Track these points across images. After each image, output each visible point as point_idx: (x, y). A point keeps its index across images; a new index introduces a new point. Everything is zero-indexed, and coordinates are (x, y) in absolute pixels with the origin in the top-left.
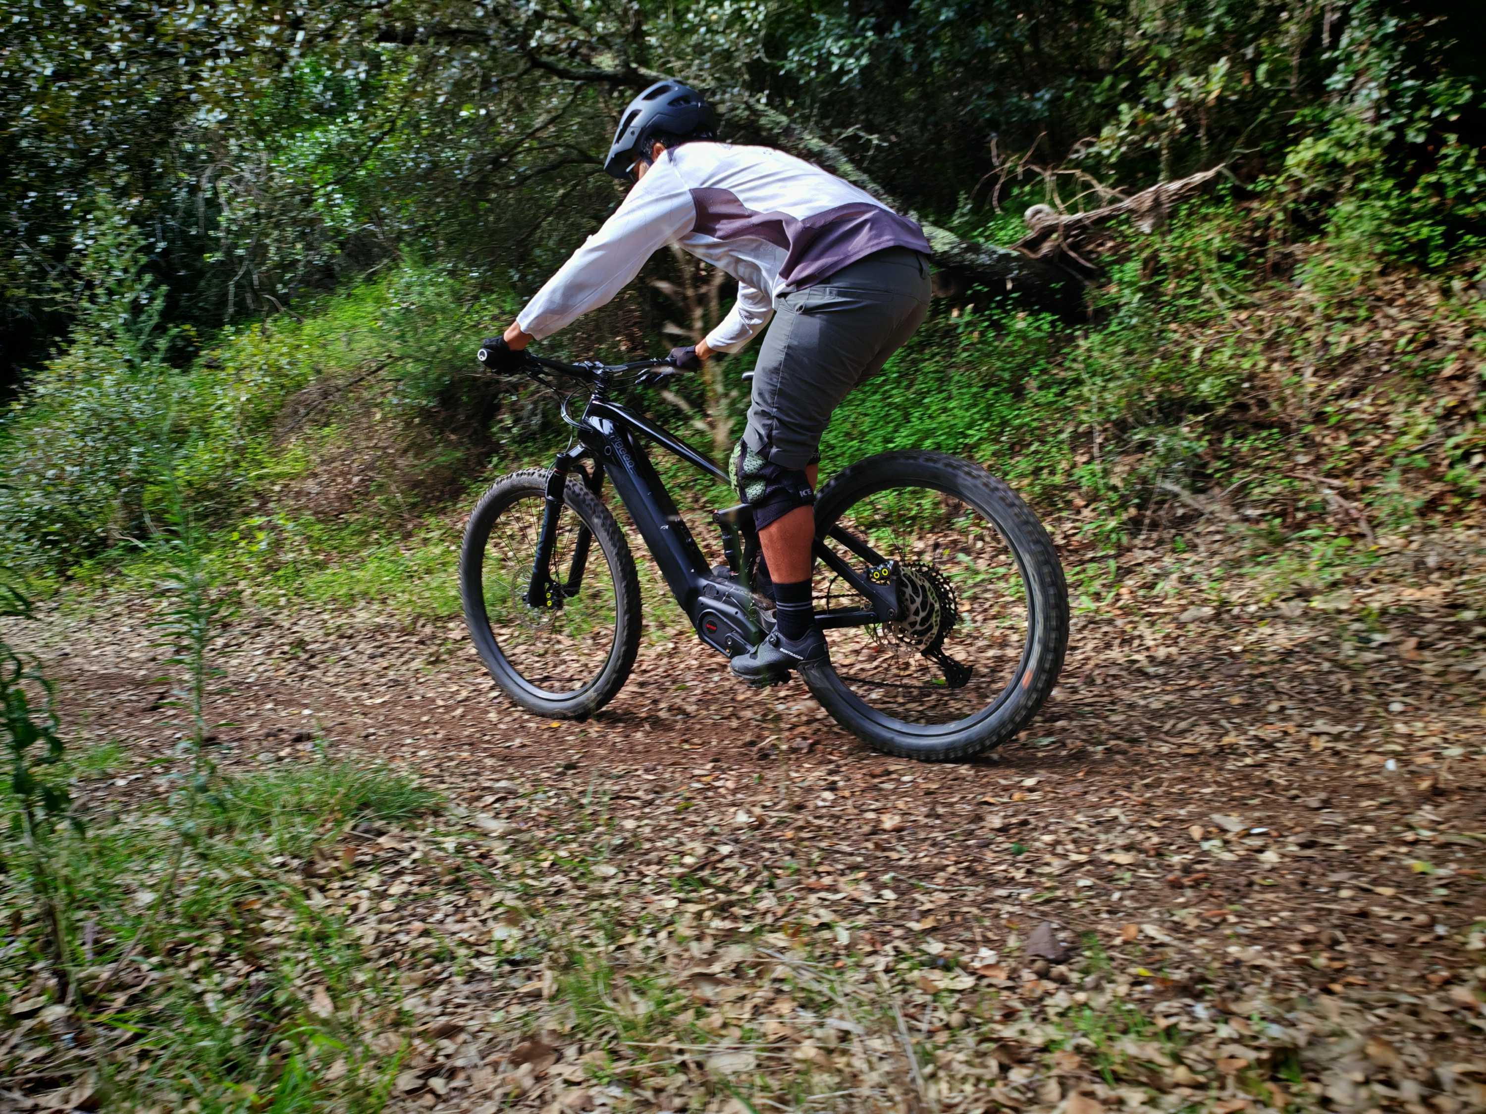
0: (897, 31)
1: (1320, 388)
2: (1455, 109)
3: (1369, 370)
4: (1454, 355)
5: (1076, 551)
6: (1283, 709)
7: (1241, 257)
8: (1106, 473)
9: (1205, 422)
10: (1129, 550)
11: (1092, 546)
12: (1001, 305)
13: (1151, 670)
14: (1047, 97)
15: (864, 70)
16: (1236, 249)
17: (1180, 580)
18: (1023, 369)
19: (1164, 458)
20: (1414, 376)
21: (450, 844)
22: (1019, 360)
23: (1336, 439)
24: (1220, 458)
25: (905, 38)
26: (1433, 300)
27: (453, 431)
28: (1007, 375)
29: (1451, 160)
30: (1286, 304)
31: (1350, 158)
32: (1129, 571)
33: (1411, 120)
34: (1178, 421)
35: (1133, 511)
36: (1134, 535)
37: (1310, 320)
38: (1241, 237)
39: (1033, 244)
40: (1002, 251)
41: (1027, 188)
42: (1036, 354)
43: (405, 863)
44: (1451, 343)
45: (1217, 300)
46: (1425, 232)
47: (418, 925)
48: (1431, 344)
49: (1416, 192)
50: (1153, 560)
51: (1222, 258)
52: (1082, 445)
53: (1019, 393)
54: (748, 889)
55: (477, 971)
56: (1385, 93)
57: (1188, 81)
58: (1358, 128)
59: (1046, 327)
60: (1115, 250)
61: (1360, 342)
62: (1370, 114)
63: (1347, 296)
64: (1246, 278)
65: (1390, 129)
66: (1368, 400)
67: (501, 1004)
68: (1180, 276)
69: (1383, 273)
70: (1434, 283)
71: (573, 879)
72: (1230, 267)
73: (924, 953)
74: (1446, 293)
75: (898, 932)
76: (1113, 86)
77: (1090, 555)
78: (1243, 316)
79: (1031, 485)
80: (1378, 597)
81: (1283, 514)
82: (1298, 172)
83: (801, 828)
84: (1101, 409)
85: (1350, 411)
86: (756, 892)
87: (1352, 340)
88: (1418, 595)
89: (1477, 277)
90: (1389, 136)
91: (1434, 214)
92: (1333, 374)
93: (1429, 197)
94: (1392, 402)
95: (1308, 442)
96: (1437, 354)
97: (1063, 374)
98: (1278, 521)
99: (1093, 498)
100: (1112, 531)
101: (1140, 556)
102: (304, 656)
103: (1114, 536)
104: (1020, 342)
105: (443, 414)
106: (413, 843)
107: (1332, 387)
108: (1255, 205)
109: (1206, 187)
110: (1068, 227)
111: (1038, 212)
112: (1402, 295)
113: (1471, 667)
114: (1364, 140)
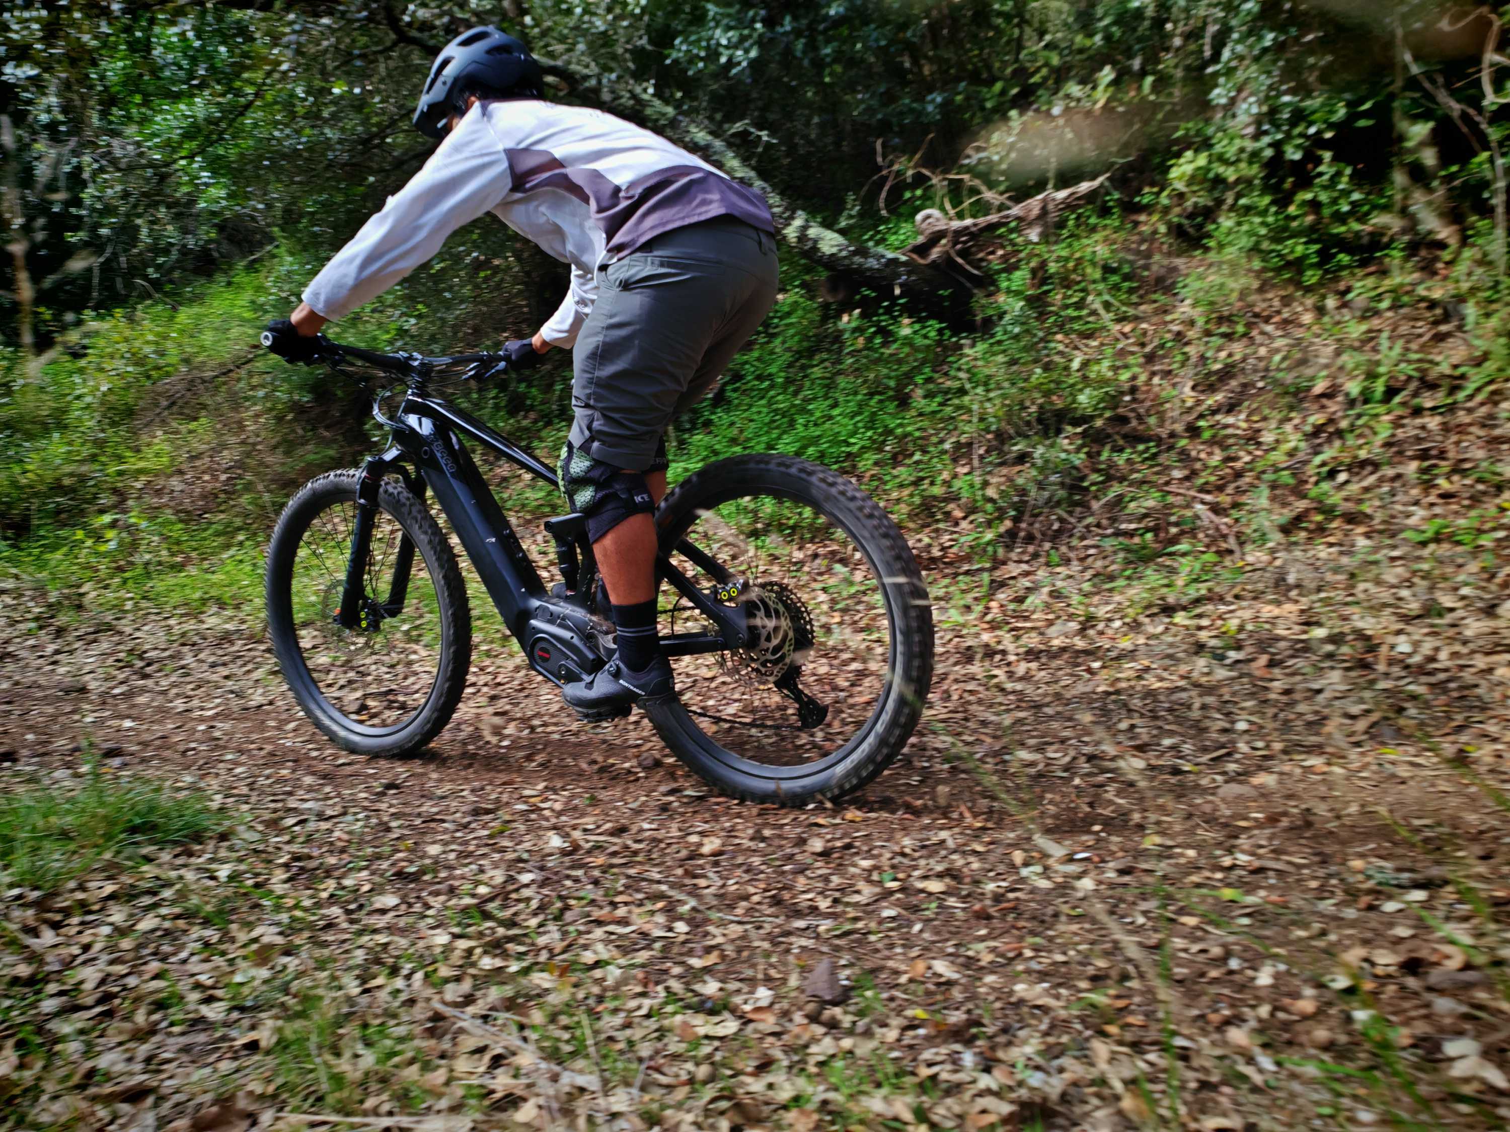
0: (787, 24)
1: (1199, 402)
2: (1331, 126)
3: (1245, 386)
4: (1324, 373)
5: (950, 564)
6: (1133, 727)
7: (1126, 269)
8: (985, 484)
9: (1084, 434)
10: (1004, 563)
11: (968, 558)
12: (888, 311)
13: (1009, 686)
14: (939, 99)
15: (753, 63)
16: (1122, 262)
17: (1051, 594)
18: (909, 377)
19: (1041, 470)
20: (1287, 393)
21: (223, 872)
22: (905, 368)
23: (1210, 454)
24: (1098, 471)
25: (797, 33)
26: (1307, 318)
27: (327, 428)
28: (892, 383)
29: (1326, 177)
30: (1168, 318)
31: (1231, 174)
32: (1002, 584)
33: (1289, 137)
34: (1059, 432)
35: (1008, 524)
36: (1009, 548)
37: (1191, 334)
38: (1128, 250)
39: (922, 250)
40: (890, 255)
41: (919, 192)
42: (924, 362)
43: (167, 893)
44: (1323, 361)
45: (1102, 311)
46: (1300, 249)
47: (154, 966)
48: (1303, 362)
49: (1292, 210)
50: (1027, 574)
51: (1108, 270)
52: (963, 456)
53: (904, 402)
54: (533, 922)
55: (202, 1019)
56: (1265, 109)
57: (1074, 89)
58: (1238, 143)
59: (933, 334)
60: (1005, 258)
61: (1237, 357)
62: (1250, 130)
63: (1226, 311)
64: (1131, 291)
65: (1270, 145)
66: (1243, 416)
67: (212, 1058)
68: (1068, 287)
69: (1261, 290)
70: (1310, 301)
71: (348, 912)
72: (1115, 278)
73: (697, 994)
74: (1320, 310)
75: (677, 970)
76: (1003, 92)
77: (966, 567)
78: (1127, 329)
79: (911, 495)
80: (1239, 613)
81: (1155, 530)
82: (1180, 186)
83: (614, 854)
84: (982, 420)
85: (1226, 426)
86: (540, 925)
87: (1230, 355)
88: (1276, 611)
89: (1350, 296)
90: (1269, 153)
91: (1312, 233)
92: (1212, 389)
93: (1305, 214)
94: (1265, 419)
95: (1185, 457)
96: (1308, 372)
97: (949, 383)
98: (1149, 536)
99: (972, 510)
100: (988, 543)
101: (1013, 569)
102: (140, 664)
103: (990, 549)
104: (906, 350)
105: (317, 410)
106: (182, 872)
107: (1210, 402)
108: (1143, 218)
109: (1090, 197)
110: (958, 233)
111: (928, 217)
112: (1278, 312)
113: (1316, 686)
114: (1244, 156)
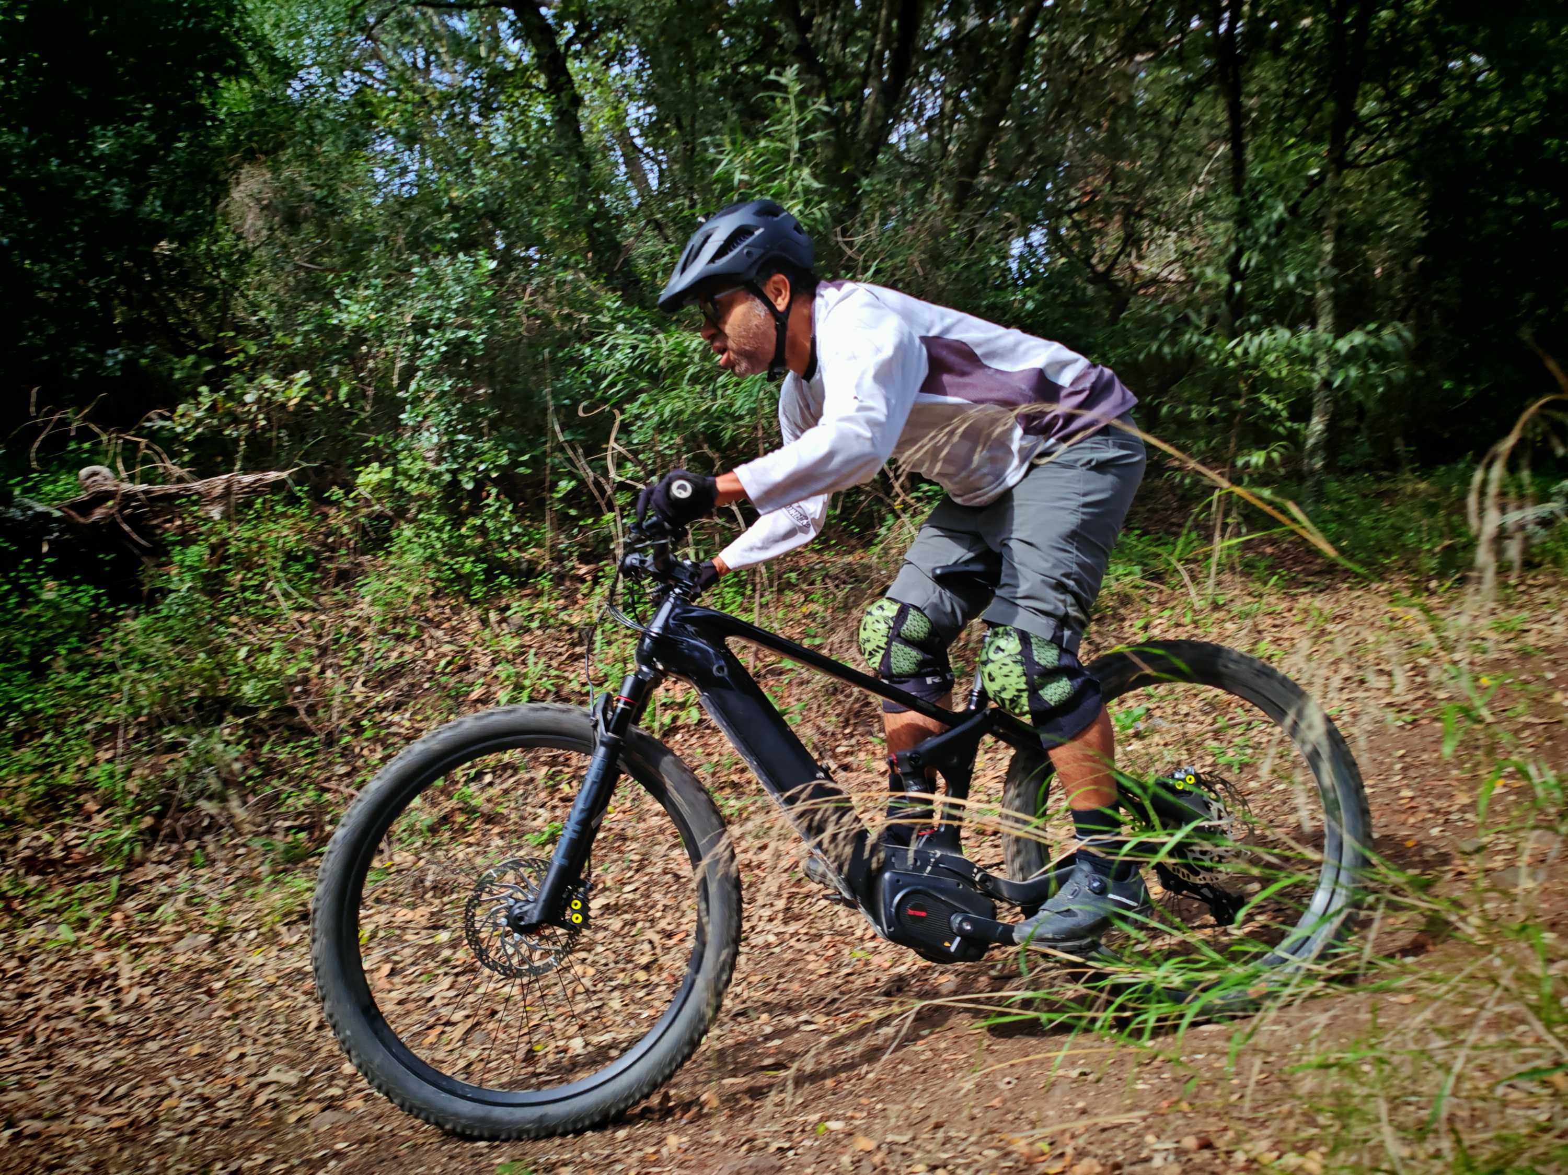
1: (368, 699)
2: (497, 468)
3: (412, 686)
4: (481, 681)
5: (75, 865)
7: (310, 559)
8: (128, 775)
9: (246, 725)
10: (141, 864)
11: (97, 859)
14: (121, 357)
16: (306, 552)
17: (188, 902)
19: (194, 761)
20: (448, 696)
23: (373, 751)
24: (259, 764)
26: (474, 626)
29: (492, 509)
30: (347, 612)
31: (414, 489)
32: (135, 890)
33: (462, 469)
34: (220, 720)
35: (148, 821)
36: (148, 847)
37: (369, 630)
38: (314, 540)
39: (85, 507)
41: (86, 446)
44: (481, 669)
45: (281, 599)
46: (468, 567)
48: (465, 668)
49: (463, 531)
50: (165, 877)
51: (290, 557)
52: (107, 739)
56: (445, 439)
57: (269, 381)
58: (419, 464)
59: (85, 600)
60: (183, 530)
61: (407, 657)
62: (432, 454)
63: (401, 613)
64: (313, 581)
65: (448, 471)
66: (407, 715)
68: (249, 569)
69: (435, 596)
70: (476, 612)
72: (297, 567)
74: (485, 622)
76: (196, 366)
77: (93, 870)
78: (306, 617)
81: (309, 828)
82: (365, 492)
84: (131, 702)
85: (391, 724)
87: (402, 654)
88: (410, 916)
89: (508, 613)
90: (447, 477)
91: (479, 555)
92: (382, 686)
93: (475, 536)
94: (427, 719)
95: (346, 752)
96: (469, 678)
97: (100, 655)
98: (302, 835)
99: (108, 803)
100: (124, 842)
101: (151, 871)
103: (126, 847)
104: (50, 614)
107: (379, 699)
108: (333, 511)
109: (277, 486)
110: (129, 497)
111: (95, 474)
112: (449, 619)
113: (428, 995)
114: (426, 476)
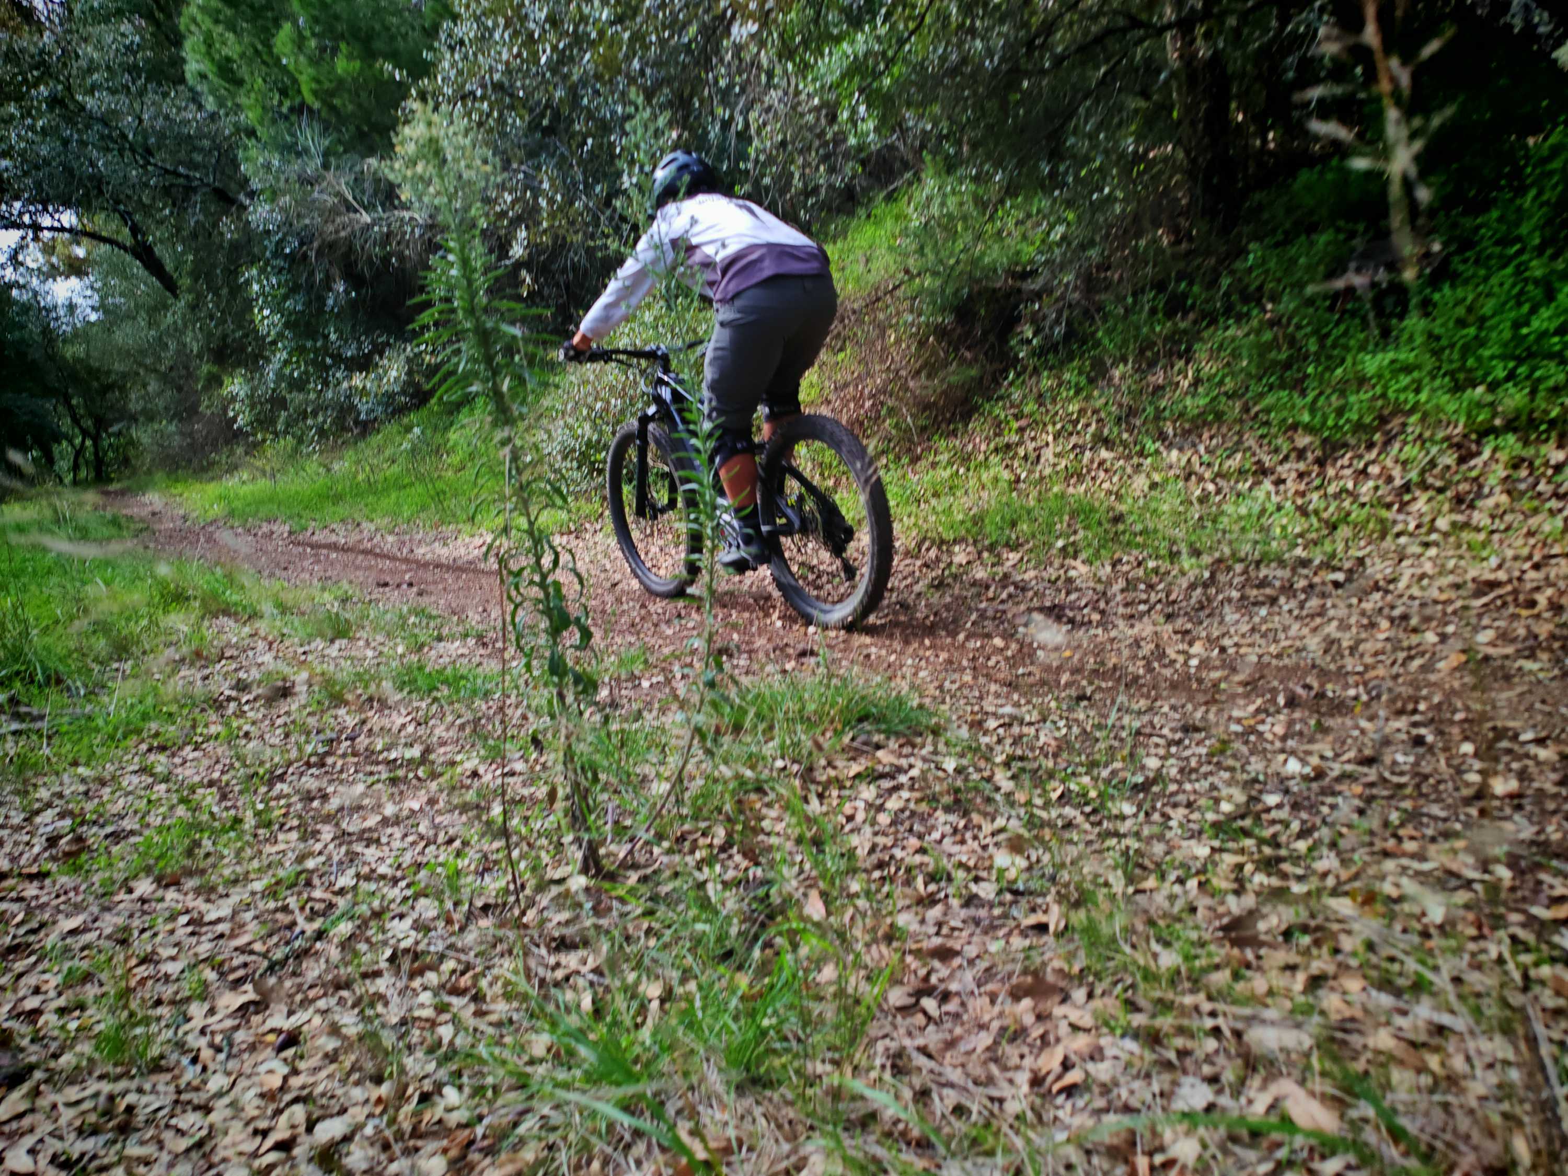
21: (950, 765)
27: (968, 348)
43: (903, 779)
47: (914, 842)
54: (1302, 846)
55: (976, 896)
67: (1001, 933)
71: (1087, 816)
73: (1554, 946)
75: (1515, 917)
83: (1372, 785)
86: (1310, 849)
105: (959, 331)
106: (912, 760)
